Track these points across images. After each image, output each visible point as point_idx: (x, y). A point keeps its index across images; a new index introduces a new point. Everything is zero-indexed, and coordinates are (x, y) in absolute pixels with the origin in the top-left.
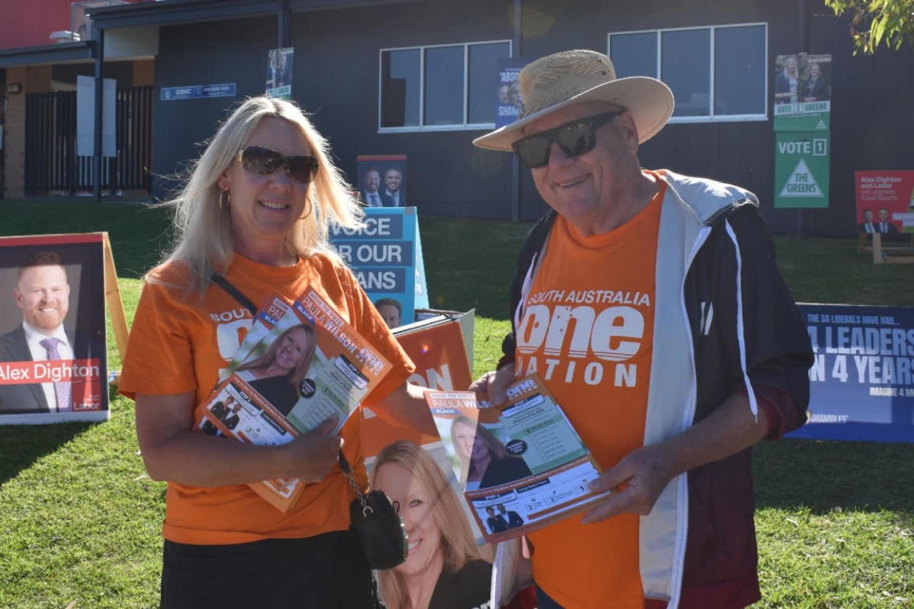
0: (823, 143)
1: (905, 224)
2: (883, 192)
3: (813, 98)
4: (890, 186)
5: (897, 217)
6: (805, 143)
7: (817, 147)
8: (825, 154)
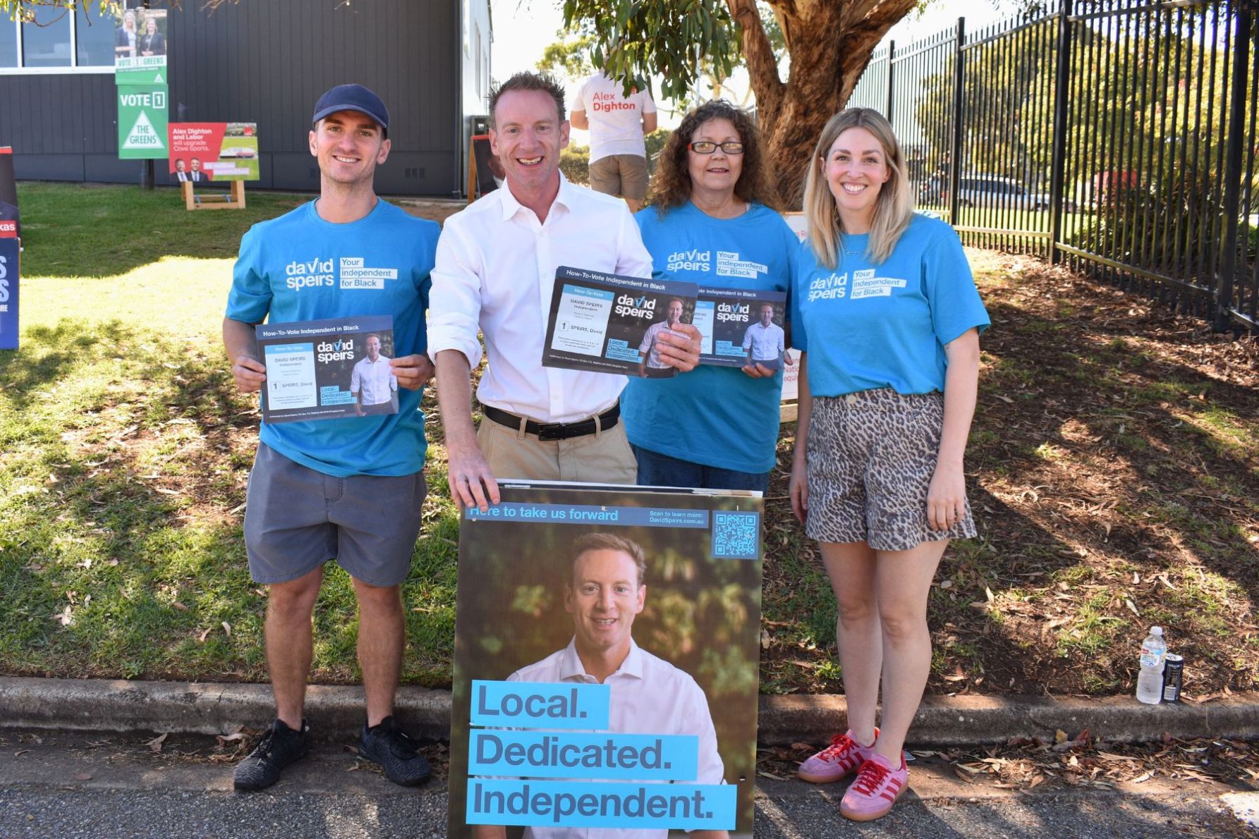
0: (161, 96)
1: (216, 173)
2: (194, 143)
3: (151, 53)
4: (201, 137)
5: (207, 166)
6: (145, 96)
7: (156, 100)
8: (163, 107)
